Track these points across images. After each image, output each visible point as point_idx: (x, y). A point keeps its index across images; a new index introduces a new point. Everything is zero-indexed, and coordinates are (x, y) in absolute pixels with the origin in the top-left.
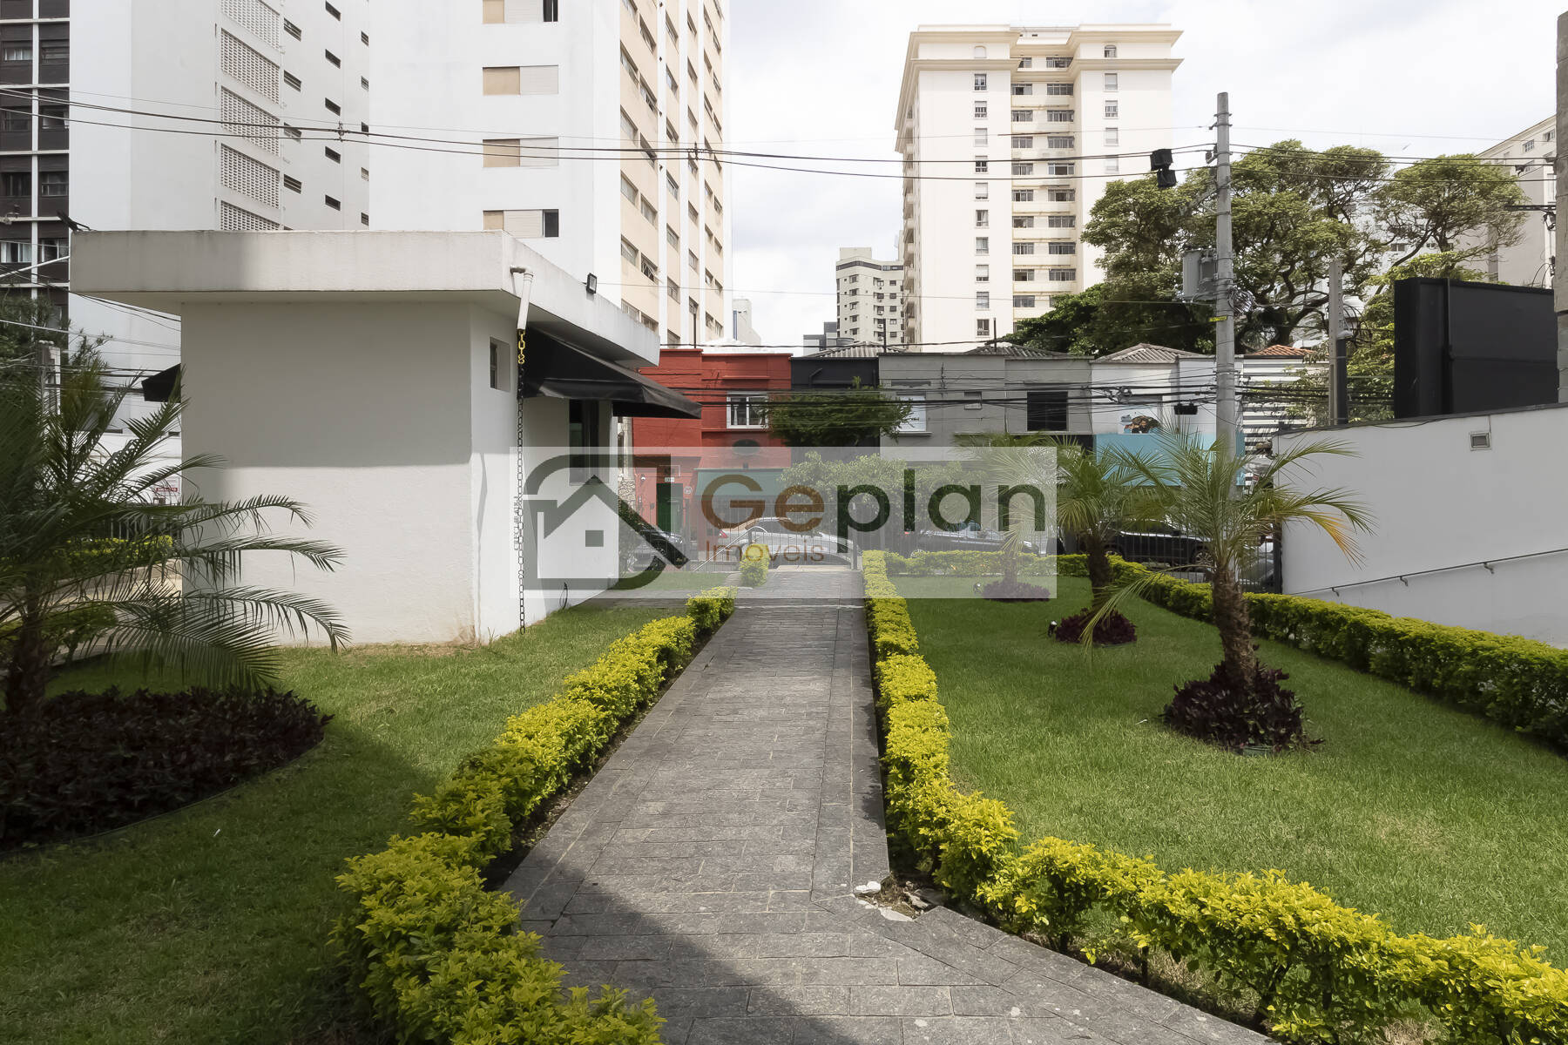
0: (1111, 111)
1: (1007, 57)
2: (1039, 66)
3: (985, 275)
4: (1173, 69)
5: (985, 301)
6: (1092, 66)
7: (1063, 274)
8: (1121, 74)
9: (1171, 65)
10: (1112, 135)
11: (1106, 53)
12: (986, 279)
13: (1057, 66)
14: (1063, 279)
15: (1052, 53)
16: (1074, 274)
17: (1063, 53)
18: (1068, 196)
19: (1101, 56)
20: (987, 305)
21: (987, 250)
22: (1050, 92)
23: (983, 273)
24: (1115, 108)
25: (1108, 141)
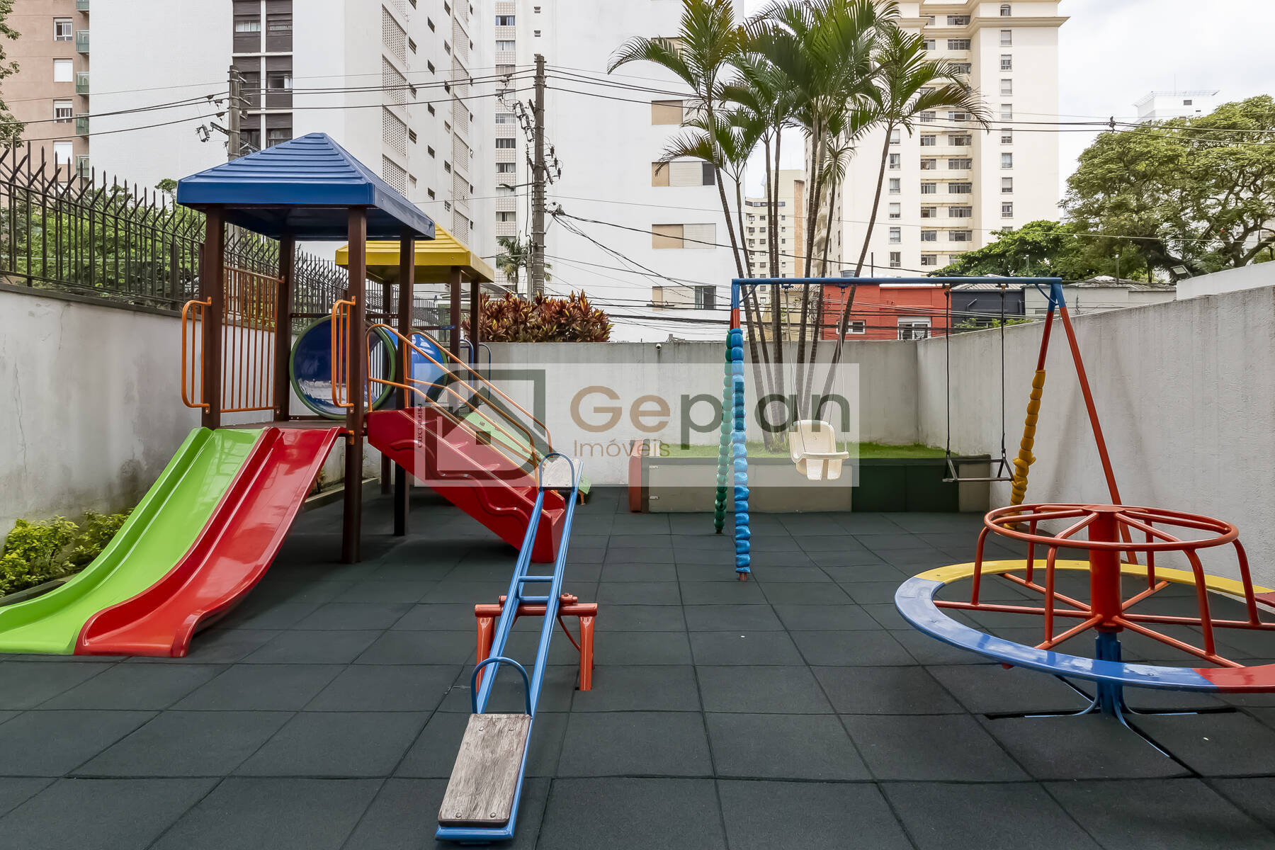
0: (1006, 64)
1: (917, 16)
2: (941, 23)
3: (897, 212)
4: (1059, 26)
5: (896, 235)
6: (990, 23)
7: (961, 211)
8: (1014, 30)
9: (1057, 22)
10: (1006, 85)
11: (1002, 12)
12: (898, 216)
13: (956, 23)
14: (961, 216)
15: (953, 11)
16: (970, 211)
17: (962, 12)
18: (965, 141)
19: (997, 14)
20: (899, 239)
21: (899, 190)
22: (950, 47)
23: (895, 211)
24: (1009, 61)
25: (1003, 91)
